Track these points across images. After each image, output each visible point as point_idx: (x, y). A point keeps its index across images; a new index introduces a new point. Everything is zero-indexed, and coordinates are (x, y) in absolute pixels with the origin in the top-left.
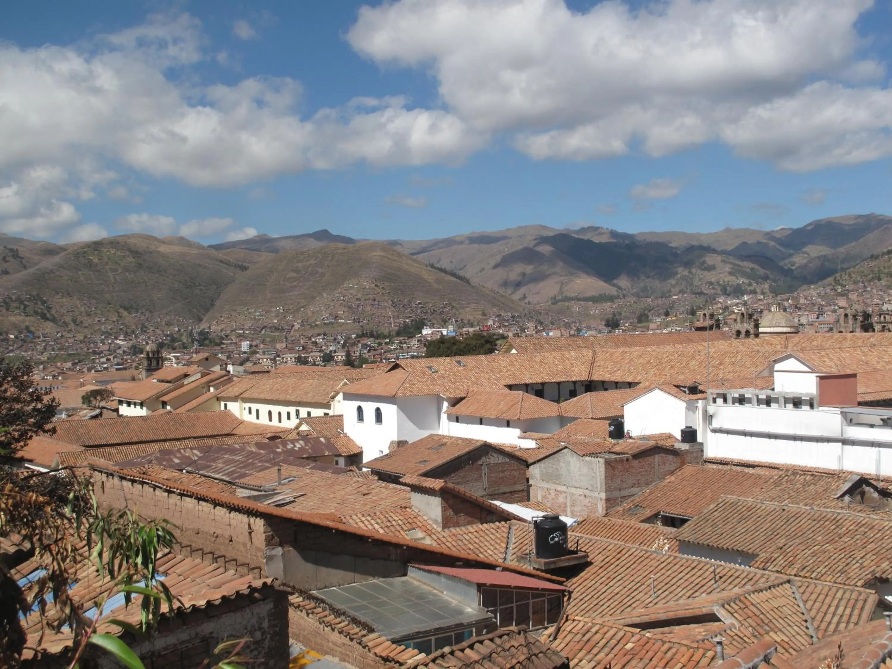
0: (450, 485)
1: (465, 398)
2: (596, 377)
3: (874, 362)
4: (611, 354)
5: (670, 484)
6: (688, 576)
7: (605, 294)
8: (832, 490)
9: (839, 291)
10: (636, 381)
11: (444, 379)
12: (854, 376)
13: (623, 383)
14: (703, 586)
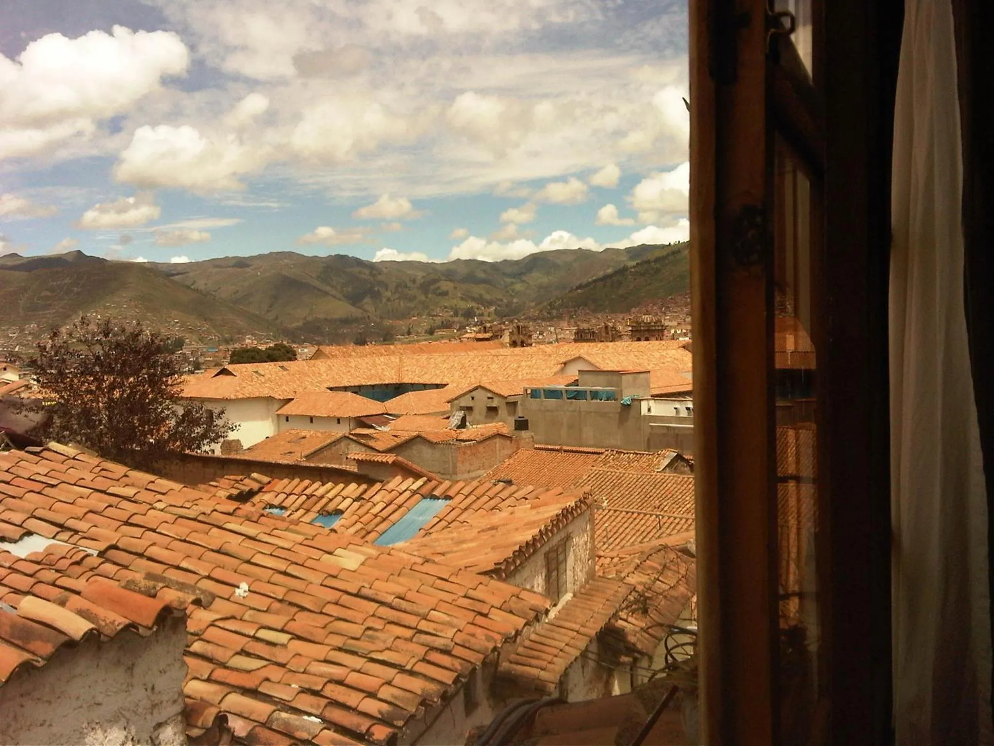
0: (400, 459)
1: (293, 399)
2: (406, 380)
3: (646, 364)
4: (417, 361)
5: (510, 466)
6: (633, 525)
7: (351, 316)
8: (655, 465)
9: (555, 314)
10: (444, 383)
11: (271, 382)
12: (649, 372)
13: (432, 384)
14: (650, 532)
